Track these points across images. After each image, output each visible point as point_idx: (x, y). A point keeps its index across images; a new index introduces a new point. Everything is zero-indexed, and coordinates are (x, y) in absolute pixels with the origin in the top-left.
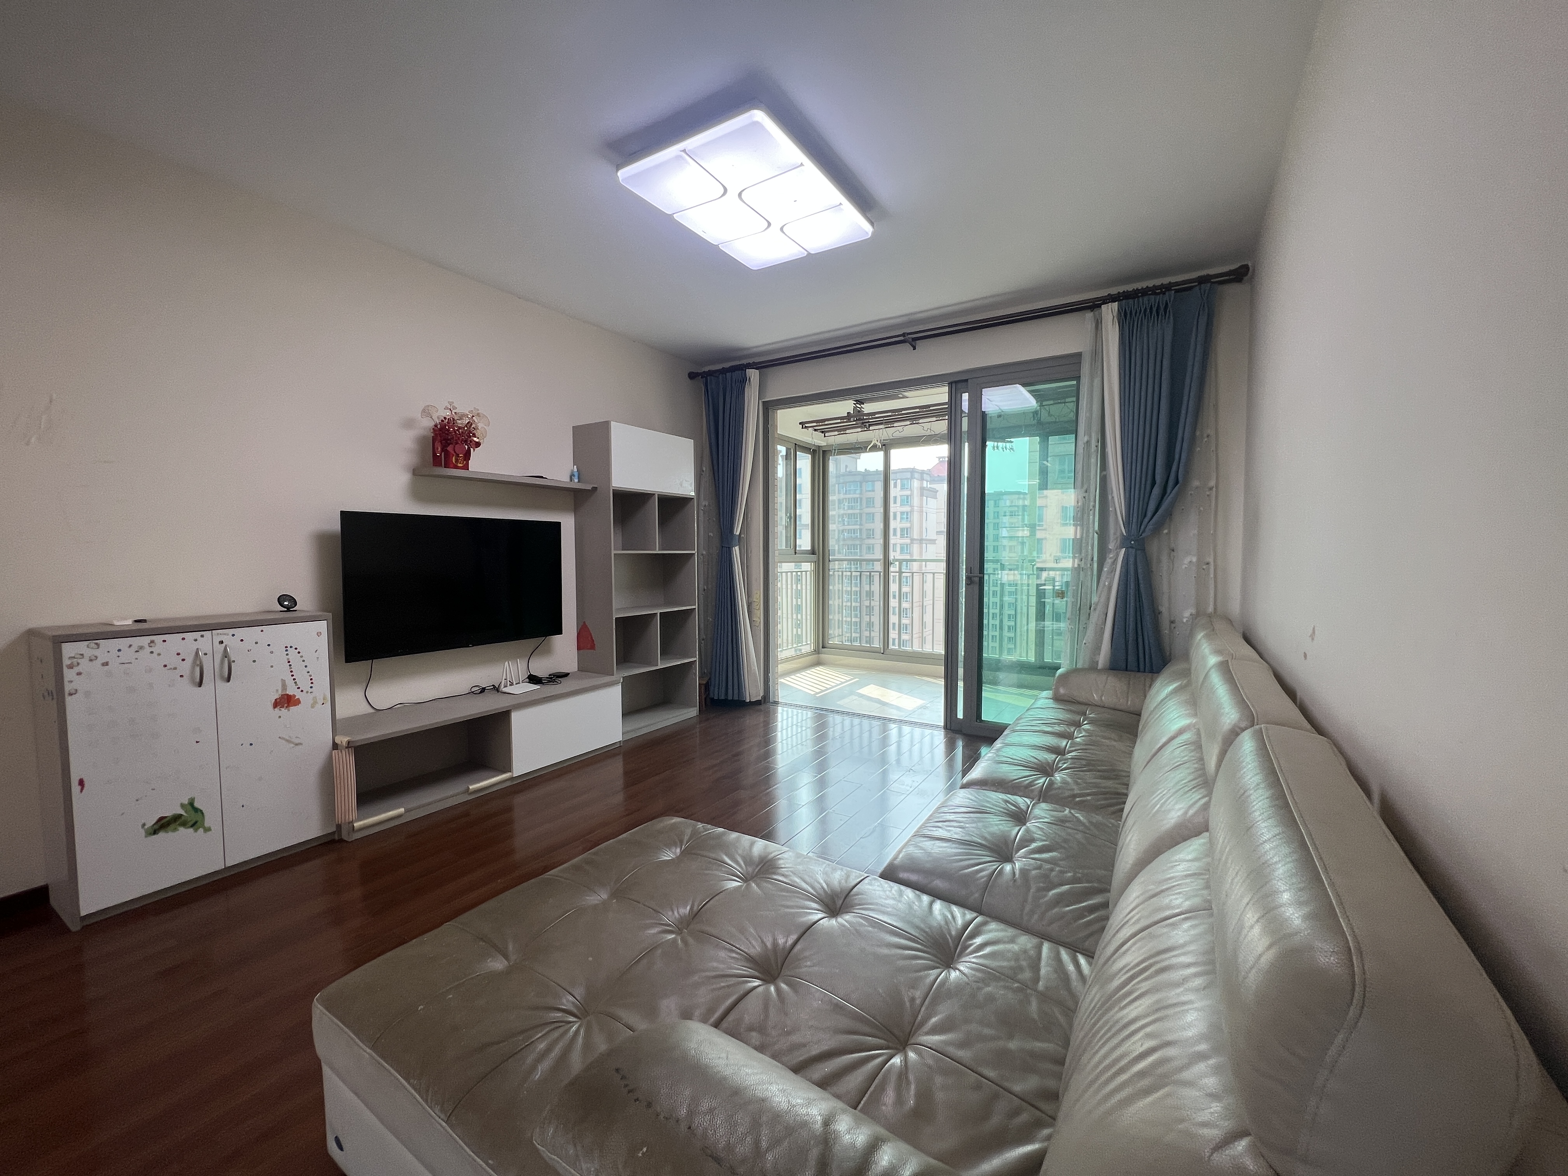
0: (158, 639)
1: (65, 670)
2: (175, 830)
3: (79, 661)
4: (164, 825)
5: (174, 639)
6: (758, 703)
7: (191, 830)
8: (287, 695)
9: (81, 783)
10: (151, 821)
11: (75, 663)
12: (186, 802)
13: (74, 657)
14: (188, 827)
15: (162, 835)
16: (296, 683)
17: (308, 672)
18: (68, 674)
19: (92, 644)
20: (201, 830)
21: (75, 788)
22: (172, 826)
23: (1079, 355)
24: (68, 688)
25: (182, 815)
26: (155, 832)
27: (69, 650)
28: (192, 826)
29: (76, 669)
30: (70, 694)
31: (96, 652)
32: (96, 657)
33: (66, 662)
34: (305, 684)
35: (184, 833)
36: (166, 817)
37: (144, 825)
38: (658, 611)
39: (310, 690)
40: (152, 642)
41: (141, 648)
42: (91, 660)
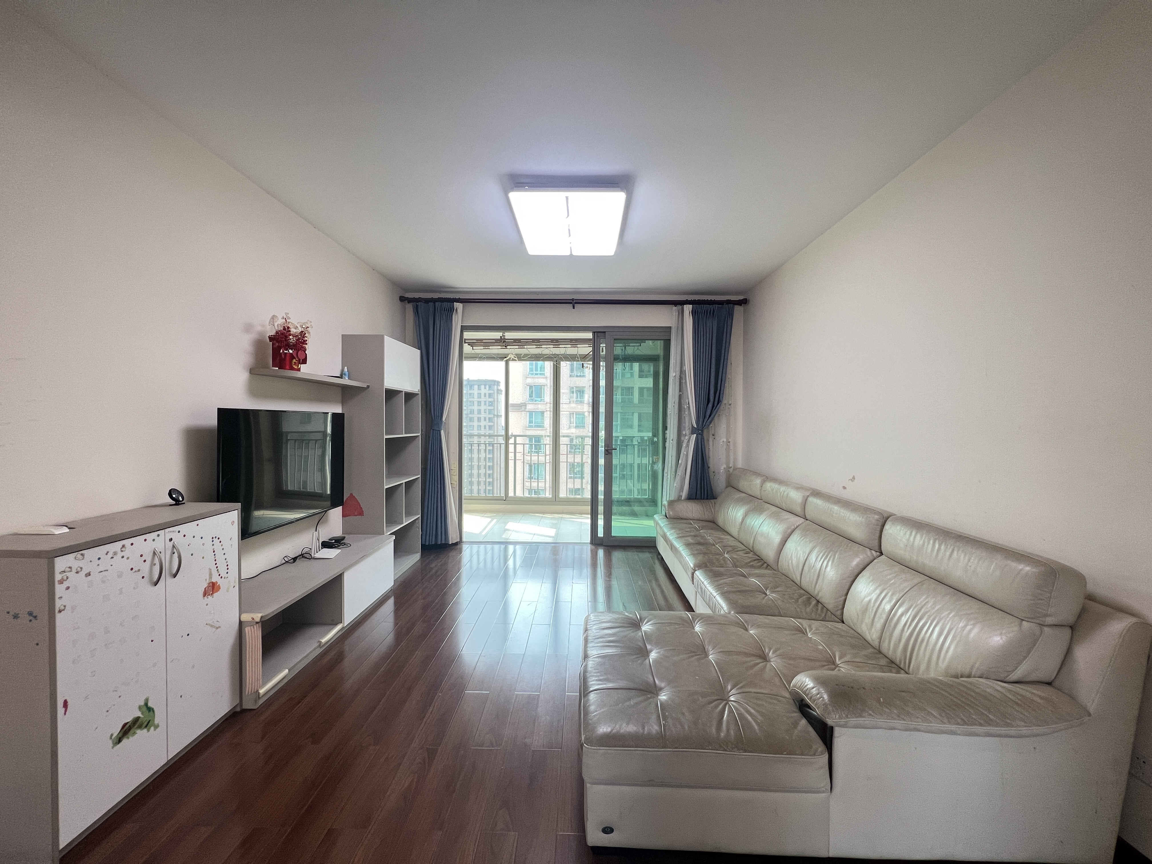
0: (127, 542)
1: (57, 586)
2: (134, 733)
3: (68, 574)
4: (127, 730)
5: (138, 540)
6: (456, 544)
7: (145, 730)
8: (213, 582)
9: (65, 704)
10: (116, 731)
11: (65, 578)
12: (142, 703)
13: (64, 572)
14: (143, 729)
15: (125, 741)
16: (218, 570)
17: (226, 559)
18: (59, 590)
19: (78, 555)
20: (152, 728)
21: (60, 709)
22: (132, 731)
23: (670, 328)
24: (58, 604)
25: (139, 717)
26: (120, 740)
27: (61, 563)
28: (146, 727)
29: (66, 584)
30: (60, 611)
31: (81, 564)
32: (81, 568)
33: (58, 577)
34: (223, 571)
35: (141, 734)
36: (128, 722)
37: (112, 735)
38: (404, 481)
39: (227, 575)
40: (123, 546)
41: (115, 553)
42: (77, 572)
